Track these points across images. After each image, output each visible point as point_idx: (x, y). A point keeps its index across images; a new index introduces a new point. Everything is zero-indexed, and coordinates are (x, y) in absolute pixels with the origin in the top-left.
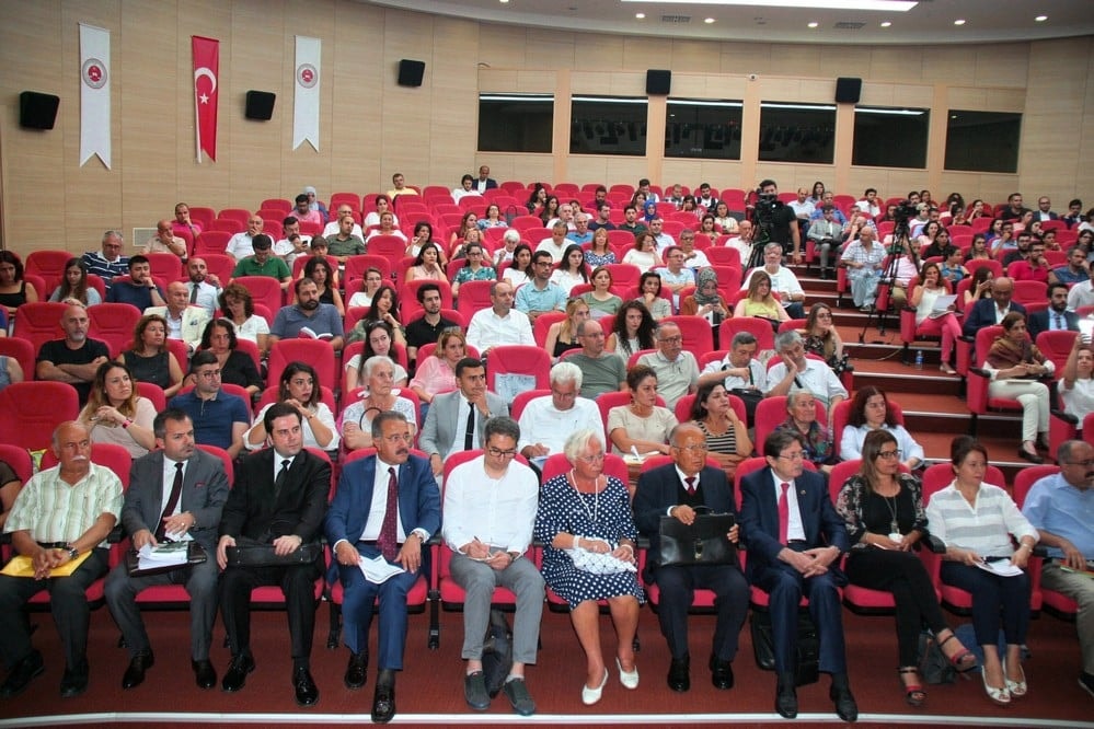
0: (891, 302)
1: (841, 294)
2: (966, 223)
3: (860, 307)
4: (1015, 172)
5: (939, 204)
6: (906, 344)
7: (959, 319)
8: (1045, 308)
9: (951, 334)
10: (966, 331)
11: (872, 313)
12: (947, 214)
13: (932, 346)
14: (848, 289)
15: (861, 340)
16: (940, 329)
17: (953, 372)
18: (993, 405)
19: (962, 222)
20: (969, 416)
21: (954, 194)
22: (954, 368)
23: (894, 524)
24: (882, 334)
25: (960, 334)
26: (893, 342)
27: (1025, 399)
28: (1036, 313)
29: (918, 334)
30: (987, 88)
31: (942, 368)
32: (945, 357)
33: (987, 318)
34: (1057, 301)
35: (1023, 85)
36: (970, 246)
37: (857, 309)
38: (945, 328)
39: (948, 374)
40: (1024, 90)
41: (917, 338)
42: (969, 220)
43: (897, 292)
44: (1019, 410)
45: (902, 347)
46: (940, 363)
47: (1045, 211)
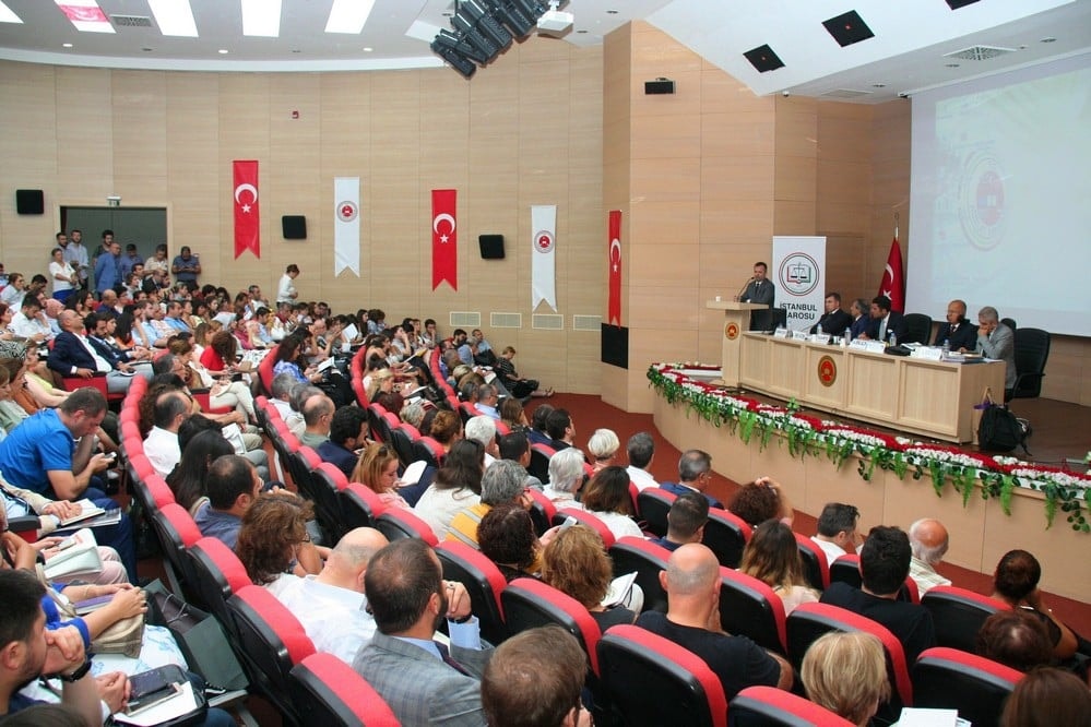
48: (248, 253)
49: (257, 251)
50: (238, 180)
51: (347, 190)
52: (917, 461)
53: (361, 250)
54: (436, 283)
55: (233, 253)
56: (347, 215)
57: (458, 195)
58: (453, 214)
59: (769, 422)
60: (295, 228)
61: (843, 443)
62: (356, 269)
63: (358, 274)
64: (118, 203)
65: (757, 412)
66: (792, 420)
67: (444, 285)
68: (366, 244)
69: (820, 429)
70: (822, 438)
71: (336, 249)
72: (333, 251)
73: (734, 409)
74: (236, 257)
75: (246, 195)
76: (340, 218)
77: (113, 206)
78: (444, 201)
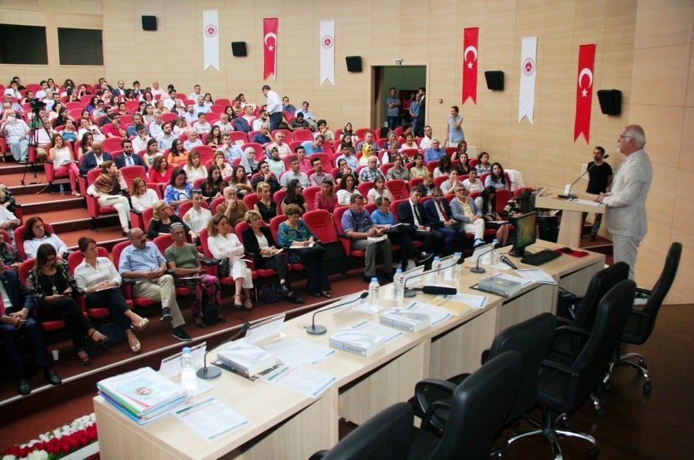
0: (37, 157)
1: (4, 154)
2: (77, 100)
3: (19, 161)
4: (102, 64)
5: (60, 86)
6: (50, 182)
7: (77, 164)
8: (122, 153)
9: (74, 174)
10: (82, 172)
11: (27, 164)
12: (65, 94)
13: (66, 181)
14: (9, 150)
15: (23, 183)
16: (68, 171)
17: (79, 195)
18: (101, 211)
19: (75, 99)
20: (91, 218)
21: (68, 80)
22: (79, 192)
23: (54, 288)
24: (35, 177)
25: (79, 174)
26: (42, 180)
27: (117, 206)
28: (118, 157)
29: (56, 175)
30: (80, 15)
31: (72, 193)
32: (73, 187)
33: (92, 163)
34: (127, 150)
35: (99, 13)
36: (80, 117)
37: (18, 162)
38: (70, 171)
39: (76, 196)
40: (102, 16)
41: (55, 178)
42: (79, 97)
43: (41, 151)
44: (116, 212)
45: (48, 184)
46: (72, 190)
47: (122, 89)
48: (470, 99)
49: (474, 99)
50: (467, 44)
51: (529, 49)
53: (535, 101)
54: (576, 136)
55: (461, 101)
56: (528, 70)
57: (597, 49)
58: (592, 69)
60: (496, 81)
62: (530, 117)
63: (532, 122)
64: (400, 63)
67: (581, 136)
68: (538, 96)
71: (520, 99)
72: (517, 101)
74: (463, 102)
75: (471, 54)
76: (524, 72)
77: (398, 64)
78: (587, 56)
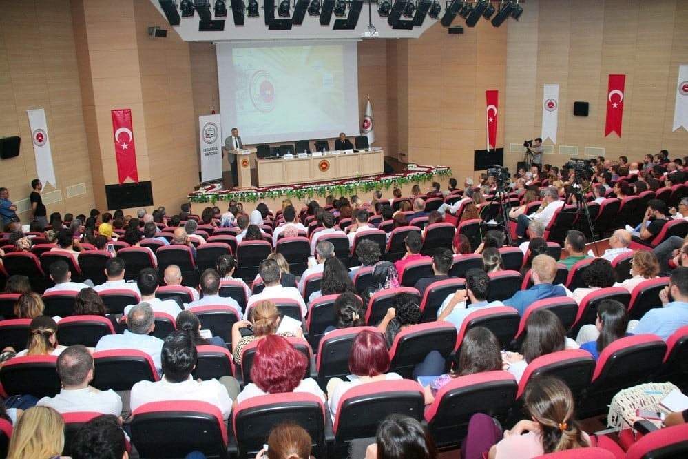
52: (410, 178)
59: (351, 185)
61: (387, 181)
65: (342, 184)
66: (364, 181)
69: (377, 180)
70: (379, 182)
73: (326, 188)
